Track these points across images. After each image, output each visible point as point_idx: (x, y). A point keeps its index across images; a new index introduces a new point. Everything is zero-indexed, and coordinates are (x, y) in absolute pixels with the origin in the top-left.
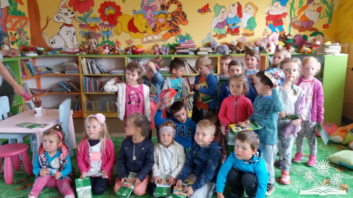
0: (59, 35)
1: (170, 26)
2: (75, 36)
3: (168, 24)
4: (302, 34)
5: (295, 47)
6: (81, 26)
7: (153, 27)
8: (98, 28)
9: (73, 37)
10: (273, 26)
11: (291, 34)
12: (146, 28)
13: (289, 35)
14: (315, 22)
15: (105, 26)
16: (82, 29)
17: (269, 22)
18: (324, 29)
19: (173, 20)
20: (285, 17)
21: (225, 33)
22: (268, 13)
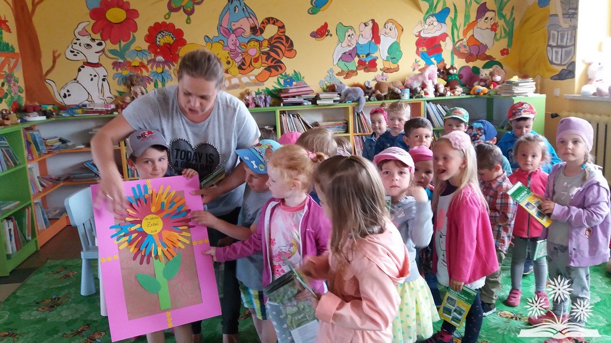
0: (78, 82)
1: (267, 60)
2: (105, 83)
3: (264, 57)
4: (471, 65)
5: (463, 86)
6: (116, 65)
8: (145, 67)
9: (102, 85)
10: (426, 55)
11: (456, 65)
12: (229, 65)
13: (452, 67)
14: (489, 46)
15: (159, 64)
16: (117, 71)
17: (420, 49)
18: (503, 57)
19: (271, 50)
20: (444, 40)
21: (355, 69)
22: (419, 35)
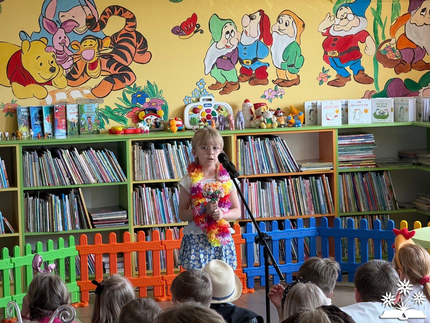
1: (108, 66)
3: (105, 61)
4: (403, 76)
7: (69, 70)
12: (53, 74)
14: (429, 49)
19: (115, 52)
20: (363, 41)
21: (236, 80)
22: (327, 34)
